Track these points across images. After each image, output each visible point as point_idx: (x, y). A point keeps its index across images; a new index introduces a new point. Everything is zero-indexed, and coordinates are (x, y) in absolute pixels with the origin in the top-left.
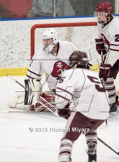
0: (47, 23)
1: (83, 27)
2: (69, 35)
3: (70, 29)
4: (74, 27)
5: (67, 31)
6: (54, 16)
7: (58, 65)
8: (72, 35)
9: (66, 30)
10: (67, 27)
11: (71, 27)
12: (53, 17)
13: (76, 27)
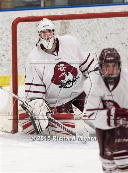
0: (34, 16)
1: (82, 20)
2: (63, 31)
3: (65, 22)
4: (70, 21)
5: (61, 25)
6: (42, 5)
7: (59, 68)
8: (67, 32)
9: (59, 24)
10: (60, 21)
11: (65, 21)
12: (40, 7)
13: (73, 20)
